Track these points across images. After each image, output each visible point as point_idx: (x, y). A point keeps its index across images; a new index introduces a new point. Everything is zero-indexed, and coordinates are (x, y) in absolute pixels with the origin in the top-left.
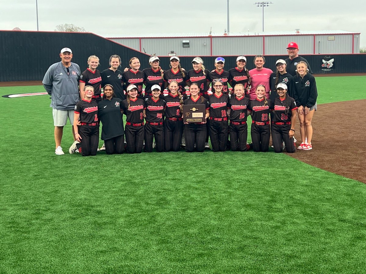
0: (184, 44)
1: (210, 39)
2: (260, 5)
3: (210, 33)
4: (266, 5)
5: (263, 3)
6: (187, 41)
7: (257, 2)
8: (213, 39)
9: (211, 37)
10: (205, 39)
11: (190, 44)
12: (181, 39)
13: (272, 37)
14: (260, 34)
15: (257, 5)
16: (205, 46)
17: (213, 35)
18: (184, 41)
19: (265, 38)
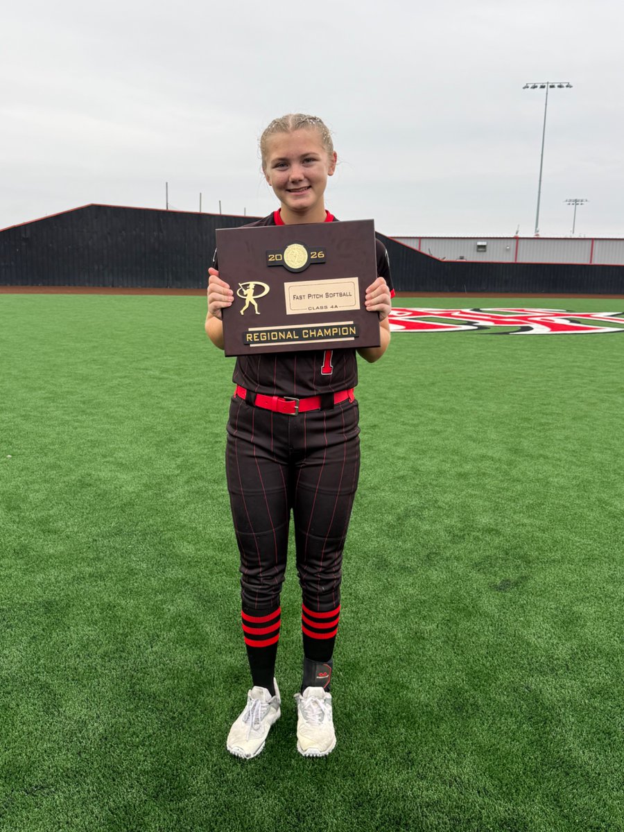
0: (479, 247)
1: (515, 241)
2: (571, 203)
3: (517, 233)
4: (580, 203)
5: (576, 201)
6: (484, 243)
7: (569, 199)
8: (520, 241)
9: (517, 238)
10: (509, 241)
11: (488, 248)
12: (475, 240)
13: (605, 241)
14: (587, 237)
15: (568, 203)
16: (507, 250)
17: (520, 235)
18: (480, 243)
19: (595, 241)
